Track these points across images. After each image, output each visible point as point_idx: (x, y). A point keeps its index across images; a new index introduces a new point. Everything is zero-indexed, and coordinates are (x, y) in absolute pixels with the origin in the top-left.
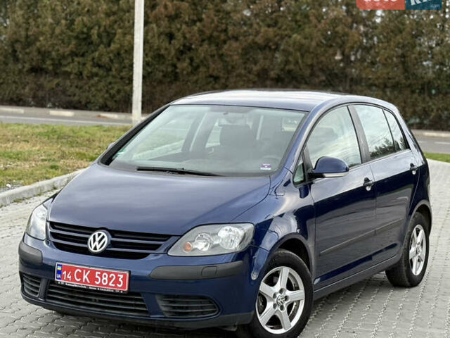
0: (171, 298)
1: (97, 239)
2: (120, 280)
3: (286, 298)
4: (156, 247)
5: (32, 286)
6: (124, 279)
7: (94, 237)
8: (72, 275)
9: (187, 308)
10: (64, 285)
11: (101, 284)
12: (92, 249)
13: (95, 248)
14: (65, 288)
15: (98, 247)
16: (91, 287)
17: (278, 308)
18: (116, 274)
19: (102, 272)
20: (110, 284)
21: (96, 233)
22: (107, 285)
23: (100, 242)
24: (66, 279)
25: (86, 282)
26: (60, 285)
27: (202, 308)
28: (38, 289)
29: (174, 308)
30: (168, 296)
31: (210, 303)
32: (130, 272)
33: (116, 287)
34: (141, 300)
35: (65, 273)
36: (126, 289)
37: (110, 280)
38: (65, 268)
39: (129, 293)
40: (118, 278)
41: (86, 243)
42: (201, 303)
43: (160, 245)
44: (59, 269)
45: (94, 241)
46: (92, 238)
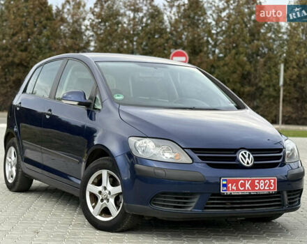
1: (247, 156)
2: (272, 184)
6: (274, 183)
7: (242, 154)
8: (237, 186)
10: (231, 195)
11: (259, 189)
12: (246, 165)
13: (248, 163)
14: (231, 197)
15: (250, 162)
16: (253, 192)
18: (269, 180)
19: (260, 180)
20: (266, 188)
22: (264, 189)
23: (249, 158)
24: (232, 190)
25: (248, 189)
26: (227, 196)
32: (277, 177)
33: (270, 189)
35: (230, 185)
36: (276, 190)
37: (265, 185)
38: (228, 182)
39: (278, 193)
40: (270, 183)
44: (225, 182)
45: (245, 158)
46: (240, 156)
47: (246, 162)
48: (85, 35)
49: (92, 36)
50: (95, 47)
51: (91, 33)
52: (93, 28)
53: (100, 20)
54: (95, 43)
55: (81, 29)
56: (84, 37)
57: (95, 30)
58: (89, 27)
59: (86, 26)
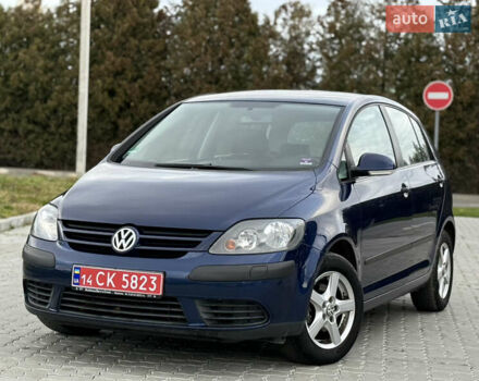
0: (213, 303)
1: (124, 237)
2: (153, 283)
3: (336, 308)
4: (194, 244)
5: (39, 296)
6: (157, 282)
7: (120, 235)
8: (94, 279)
9: (231, 315)
10: (83, 292)
11: (129, 288)
12: (118, 249)
13: (121, 247)
14: (84, 294)
15: (125, 245)
16: (117, 292)
17: (327, 319)
18: (148, 276)
19: (131, 275)
20: (141, 288)
21: (122, 230)
22: (137, 289)
23: (126, 239)
24: (86, 284)
25: (111, 286)
26: (79, 291)
27: (248, 315)
28: (47, 298)
29: (216, 315)
30: (209, 301)
31: (259, 308)
32: (165, 274)
33: (148, 290)
34: (178, 306)
35: (84, 276)
36: (161, 293)
37: (140, 283)
38: (83, 271)
39: (164, 298)
40: (150, 280)
41: (110, 242)
42: (248, 309)
43: (200, 242)
44: (77, 272)
45: (120, 238)
46: (116, 235)
47: (119, 245)
48: (309, 59)
49: (321, 60)
50: (323, 76)
51: (319, 56)
52: (321, 48)
53: (333, 35)
54: (325, 71)
55: (303, 49)
56: (307, 62)
57: (325, 51)
58: (314, 46)
59: (310, 44)
